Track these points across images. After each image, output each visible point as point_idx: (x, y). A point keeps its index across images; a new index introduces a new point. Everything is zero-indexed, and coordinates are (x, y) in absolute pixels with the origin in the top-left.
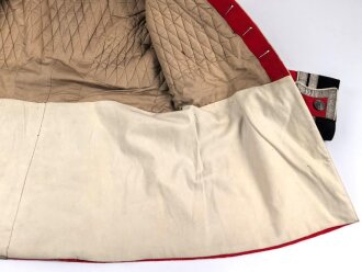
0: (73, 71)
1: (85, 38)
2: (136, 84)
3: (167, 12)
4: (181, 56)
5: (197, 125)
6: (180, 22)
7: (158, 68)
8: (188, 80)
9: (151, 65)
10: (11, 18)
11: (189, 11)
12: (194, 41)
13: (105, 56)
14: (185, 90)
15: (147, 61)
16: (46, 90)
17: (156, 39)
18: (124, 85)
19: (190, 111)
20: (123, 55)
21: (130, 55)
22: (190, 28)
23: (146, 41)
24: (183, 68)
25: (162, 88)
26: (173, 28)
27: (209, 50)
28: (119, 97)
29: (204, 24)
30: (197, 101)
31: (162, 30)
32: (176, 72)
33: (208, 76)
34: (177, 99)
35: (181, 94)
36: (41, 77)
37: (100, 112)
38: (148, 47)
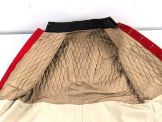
0: (91, 88)
1: (93, 71)
2: (120, 91)
3: (130, 57)
4: (140, 76)
5: (154, 109)
6: (137, 60)
7: (128, 81)
8: (145, 87)
9: (125, 81)
10: (60, 65)
11: (140, 56)
12: (145, 69)
13: (103, 78)
14: (145, 93)
15: (123, 79)
16: (81, 98)
17: (126, 69)
18: (114, 92)
19: (149, 103)
20: (111, 77)
21: (114, 77)
22: (142, 63)
23: (120, 69)
24: (142, 82)
25: (132, 91)
26: (134, 64)
27: (152, 73)
28: (114, 98)
29: (149, 61)
30: (150, 97)
31: (129, 64)
32: (139, 84)
34: (141, 96)
35: (143, 94)
36: (79, 92)
37: (107, 106)
38: (122, 71)
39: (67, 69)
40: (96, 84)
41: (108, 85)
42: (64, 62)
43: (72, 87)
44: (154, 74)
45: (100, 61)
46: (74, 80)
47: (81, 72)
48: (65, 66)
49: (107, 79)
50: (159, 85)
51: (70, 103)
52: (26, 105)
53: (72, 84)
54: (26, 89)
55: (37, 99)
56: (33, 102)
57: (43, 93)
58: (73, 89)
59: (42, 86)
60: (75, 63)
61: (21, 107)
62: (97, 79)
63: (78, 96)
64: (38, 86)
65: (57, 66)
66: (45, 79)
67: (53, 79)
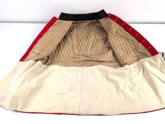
0: (89, 57)
1: (90, 47)
2: (108, 59)
3: (116, 37)
4: (121, 50)
5: (130, 71)
6: (120, 40)
7: (114, 54)
8: (125, 57)
9: (112, 53)
10: (68, 43)
11: (123, 37)
12: (125, 45)
13: (97, 52)
14: (124, 60)
15: (111, 52)
16: (82, 63)
17: (112, 45)
18: (104, 60)
19: (127, 67)
20: (102, 51)
21: (105, 51)
22: (123, 41)
23: (109, 46)
24: (123, 53)
25: (116, 60)
26: (118, 42)
27: (130, 48)
28: (103, 64)
29: (128, 40)
30: (128, 63)
31: (114, 42)
32: (121, 55)
33: (130, 55)
34: (122, 63)
35: (123, 61)
36: (80, 59)
37: (99, 69)
38: (110, 48)
39: (73, 45)
40: (92, 55)
41: (100, 56)
42: (70, 41)
43: (75, 56)
44: (131, 49)
45: (95, 41)
46: (77, 53)
47: (82, 48)
48: (71, 43)
49: (100, 52)
50: (134, 56)
51: (74, 66)
52: (44, 66)
53: (76, 55)
54: (45, 54)
55: (52, 63)
56: (49, 65)
57: (56, 60)
58: (76, 58)
59: (55, 55)
60: (78, 42)
61: (41, 66)
62: (93, 52)
63: (80, 62)
64: (53, 55)
65: (66, 43)
66: (57, 51)
67: (63, 52)
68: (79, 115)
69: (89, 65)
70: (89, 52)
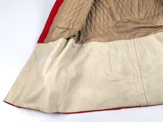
21: (160, 11)
36: (128, 28)
39: (110, 9)
41: (155, 19)
47: (124, 11)
48: (107, 6)
49: (153, 14)
51: (120, 39)
52: (77, 45)
53: (118, 23)
55: (87, 40)
56: (82, 43)
57: (91, 34)
58: (120, 27)
59: (88, 28)
60: (115, 3)
61: (73, 47)
62: (142, 15)
63: (127, 32)
64: (84, 28)
65: (98, 8)
66: (89, 21)
67: (98, 20)
68: (147, 106)
69: (142, 34)
70: (136, 15)
